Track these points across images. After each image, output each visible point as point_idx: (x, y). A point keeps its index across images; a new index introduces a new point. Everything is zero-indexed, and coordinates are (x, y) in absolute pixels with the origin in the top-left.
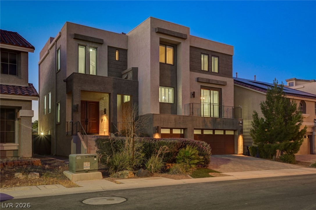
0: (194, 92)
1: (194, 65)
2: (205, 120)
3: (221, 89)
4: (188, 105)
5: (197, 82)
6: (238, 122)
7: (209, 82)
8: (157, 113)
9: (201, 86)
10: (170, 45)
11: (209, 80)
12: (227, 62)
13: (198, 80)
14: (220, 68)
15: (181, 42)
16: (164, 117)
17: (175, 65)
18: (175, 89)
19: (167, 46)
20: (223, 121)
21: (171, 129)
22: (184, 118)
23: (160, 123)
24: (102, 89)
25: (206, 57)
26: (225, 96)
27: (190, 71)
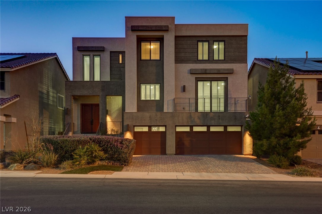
0: (184, 86)
1: (187, 56)
2: (191, 116)
3: (227, 78)
4: (172, 101)
5: (190, 75)
6: (244, 116)
7: (205, 72)
8: (134, 111)
9: (196, 78)
10: (155, 40)
11: (206, 70)
12: (238, 45)
13: (192, 72)
14: (226, 53)
15: (163, 34)
16: (137, 115)
17: (161, 60)
18: (161, 85)
19: (151, 42)
20: (219, 116)
21: (150, 127)
22: (161, 115)
23: (132, 121)
24: (91, 93)
25: (206, 45)
26: (233, 86)
27: (175, 63)
